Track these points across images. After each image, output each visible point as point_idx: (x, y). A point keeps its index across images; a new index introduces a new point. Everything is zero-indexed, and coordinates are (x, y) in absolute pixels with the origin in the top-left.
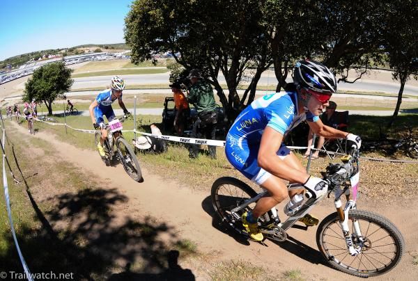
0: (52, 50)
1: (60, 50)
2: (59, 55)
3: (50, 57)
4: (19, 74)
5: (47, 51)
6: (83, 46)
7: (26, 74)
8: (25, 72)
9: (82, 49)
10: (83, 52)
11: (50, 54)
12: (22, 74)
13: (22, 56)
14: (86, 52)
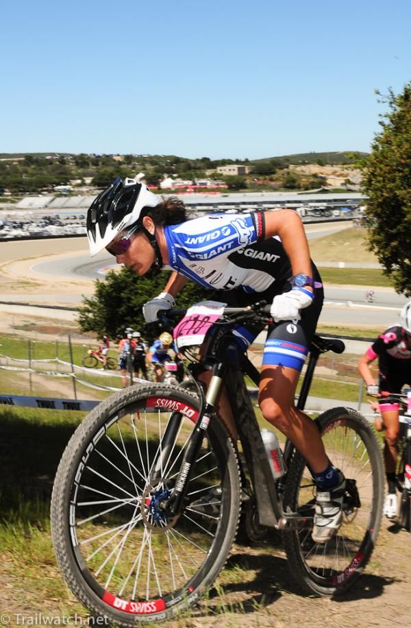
0: (177, 160)
1: (213, 165)
2: (209, 183)
3: (167, 183)
4: (21, 226)
5: (153, 160)
6: (321, 159)
7: (53, 229)
8: (50, 221)
9: (314, 169)
10: (319, 184)
11: (170, 173)
12: (35, 229)
13: (30, 159)
14: (335, 182)
